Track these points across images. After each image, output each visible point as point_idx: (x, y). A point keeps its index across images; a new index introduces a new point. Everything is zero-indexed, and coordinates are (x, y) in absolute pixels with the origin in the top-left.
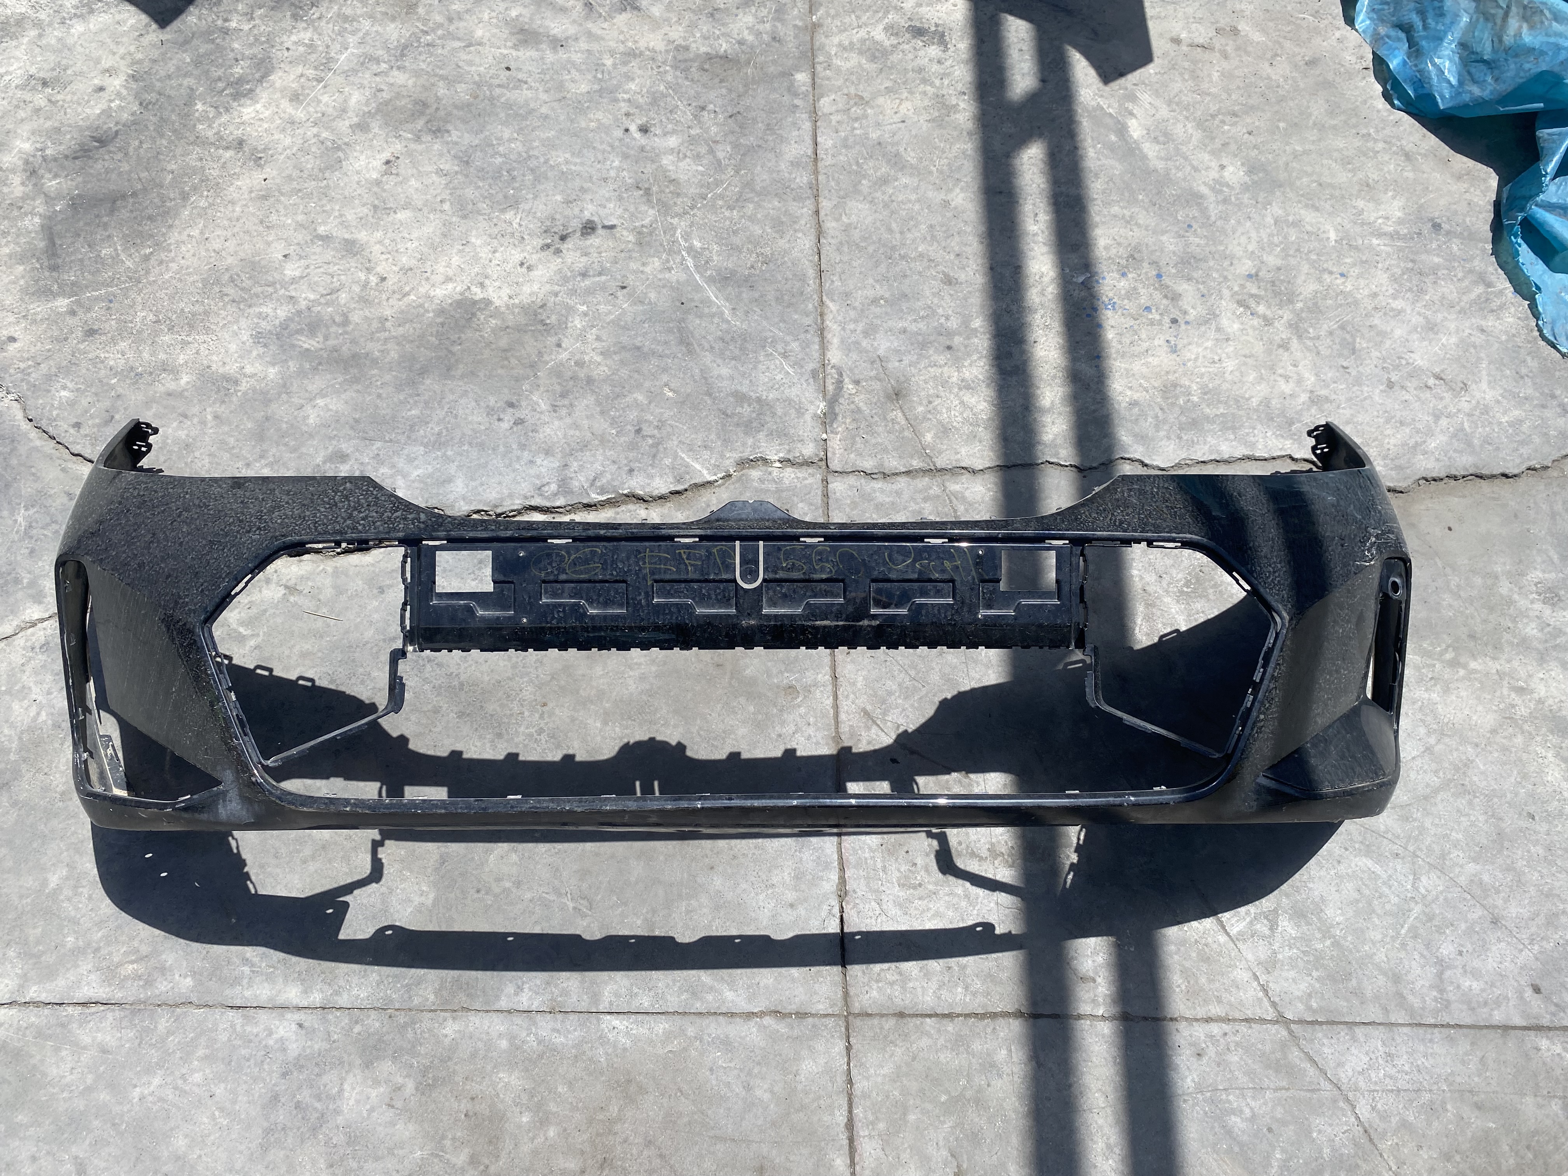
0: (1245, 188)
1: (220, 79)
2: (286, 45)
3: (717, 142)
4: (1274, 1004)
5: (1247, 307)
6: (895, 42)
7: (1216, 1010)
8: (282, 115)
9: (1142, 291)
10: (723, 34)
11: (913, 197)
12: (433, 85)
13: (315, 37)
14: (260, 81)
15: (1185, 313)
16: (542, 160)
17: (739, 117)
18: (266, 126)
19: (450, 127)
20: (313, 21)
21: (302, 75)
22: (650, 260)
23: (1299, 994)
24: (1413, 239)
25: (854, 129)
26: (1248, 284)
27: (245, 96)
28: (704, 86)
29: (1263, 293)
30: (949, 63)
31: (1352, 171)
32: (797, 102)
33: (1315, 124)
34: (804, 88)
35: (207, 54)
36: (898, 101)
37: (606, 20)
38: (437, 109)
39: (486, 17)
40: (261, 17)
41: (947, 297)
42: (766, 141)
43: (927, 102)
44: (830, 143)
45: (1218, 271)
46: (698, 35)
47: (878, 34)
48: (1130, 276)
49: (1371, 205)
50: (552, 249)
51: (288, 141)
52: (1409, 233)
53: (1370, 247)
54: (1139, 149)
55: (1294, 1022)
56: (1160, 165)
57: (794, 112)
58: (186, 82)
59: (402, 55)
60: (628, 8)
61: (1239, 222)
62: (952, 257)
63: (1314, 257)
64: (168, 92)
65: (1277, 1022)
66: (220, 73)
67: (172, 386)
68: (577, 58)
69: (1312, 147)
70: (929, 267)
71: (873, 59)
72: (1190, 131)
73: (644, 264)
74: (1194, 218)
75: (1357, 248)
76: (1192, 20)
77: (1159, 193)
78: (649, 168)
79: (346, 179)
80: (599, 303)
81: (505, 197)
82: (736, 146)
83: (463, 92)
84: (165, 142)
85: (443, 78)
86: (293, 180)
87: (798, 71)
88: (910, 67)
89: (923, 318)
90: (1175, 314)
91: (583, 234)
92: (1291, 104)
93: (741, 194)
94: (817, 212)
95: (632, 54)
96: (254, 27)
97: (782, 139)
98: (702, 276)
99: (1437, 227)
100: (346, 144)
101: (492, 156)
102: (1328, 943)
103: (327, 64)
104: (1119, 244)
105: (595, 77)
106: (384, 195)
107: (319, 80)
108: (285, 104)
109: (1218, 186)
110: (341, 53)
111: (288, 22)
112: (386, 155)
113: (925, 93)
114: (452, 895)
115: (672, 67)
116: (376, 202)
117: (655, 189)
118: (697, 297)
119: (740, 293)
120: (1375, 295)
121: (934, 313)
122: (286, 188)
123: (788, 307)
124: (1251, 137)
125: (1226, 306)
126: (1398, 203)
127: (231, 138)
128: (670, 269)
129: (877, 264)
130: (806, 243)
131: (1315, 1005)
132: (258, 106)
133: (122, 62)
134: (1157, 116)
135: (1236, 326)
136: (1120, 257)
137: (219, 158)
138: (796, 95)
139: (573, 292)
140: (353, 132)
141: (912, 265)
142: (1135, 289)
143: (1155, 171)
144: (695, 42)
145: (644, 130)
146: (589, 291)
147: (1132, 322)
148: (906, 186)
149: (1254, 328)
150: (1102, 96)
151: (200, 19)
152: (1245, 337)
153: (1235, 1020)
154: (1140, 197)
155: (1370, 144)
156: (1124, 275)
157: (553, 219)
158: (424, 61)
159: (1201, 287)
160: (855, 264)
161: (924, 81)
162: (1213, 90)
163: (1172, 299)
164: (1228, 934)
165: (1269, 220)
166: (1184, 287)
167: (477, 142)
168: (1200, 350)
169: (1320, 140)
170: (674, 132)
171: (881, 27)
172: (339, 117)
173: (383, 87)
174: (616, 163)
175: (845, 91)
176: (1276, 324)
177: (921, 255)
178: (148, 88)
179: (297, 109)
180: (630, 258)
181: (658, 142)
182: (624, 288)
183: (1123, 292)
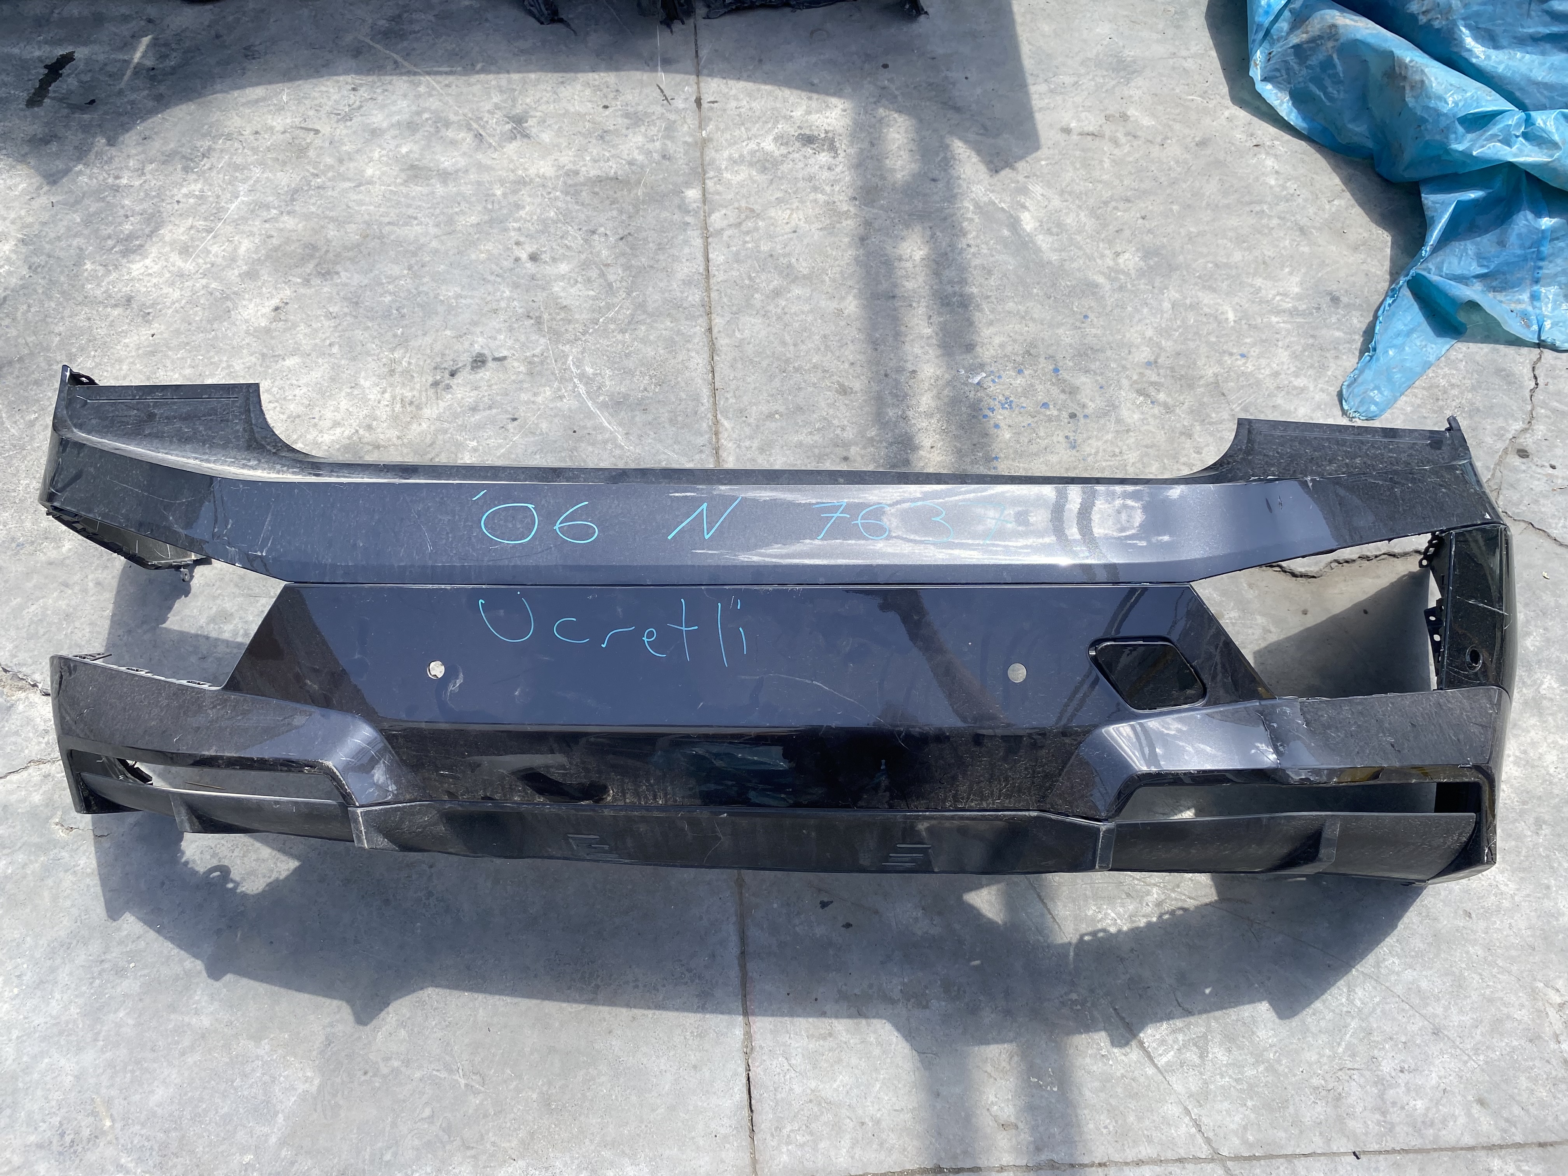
0: (1141, 273)
1: (109, 237)
2: (176, 198)
3: (608, 265)
4: (1208, 1141)
5: (1148, 396)
6: (785, 152)
7: (1146, 1151)
8: (172, 268)
9: (1040, 387)
10: (613, 156)
11: (806, 308)
12: (322, 227)
13: (206, 188)
14: (150, 236)
15: (1084, 406)
16: (431, 295)
17: (630, 238)
18: (155, 280)
19: (339, 268)
20: (204, 172)
21: (191, 227)
22: (542, 389)
23: (1233, 1126)
24: (1312, 314)
25: (746, 242)
26: (1148, 372)
27: (134, 252)
28: (595, 209)
29: (1163, 380)
30: (838, 169)
31: (1249, 249)
32: (688, 219)
33: (1208, 205)
34: (695, 205)
35: (98, 213)
36: (788, 212)
37: (496, 150)
38: (327, 251)
39: (376, 155)
40: (152, 172)
41: (843, 408)
42: (658, 261)
43: (817, 210)
44: (721, 259)
45: (1115, 361)
46: (588, 158)
47: (768, 145)
48: (1026, 372)
49: (1269, 284)
50: (441, 386)
51: (177, 295)
52: (1308, 309)
53: (1270, 325)
54: (1032, 242)
55: (1231, 1159)
56: (1054, 257)
57: (685, 230)
58: (75, 242)
59: (293, 200)
60: (518, 136)
61: (1136, 310)
62: (847, 365)
63: (1213, 339)
64: (58, 253)
65: (1212, 1160)
66: (110, 230)
67: (53, 554)
68: (468, 190)
69: (1206, 228)
70: (824, 378)
71: (764, 170)
72: (1083, 219)
73: (535, 394)
74: (1090, 308)
75: (1255, 327)
76: (1080, 109)
77: (1054, 285)
78: (541, 296)
79: (234, 329)
80: (489, 437)
81: (395, 336)
82: (627, 268)
83: (353, 232)
84: (53, 305)
85: (332, 219)
86: (182, 333)
87: (687, 188)
88: (800, 176)
89: (819, 429)
90: (1074, 408)
91: (473, 368)
92: (1184, 186)
93: (632, 315)
94: (710, 330)
95: (522, 182)
96: (145, 182)
97: (675, 259)
98: (594, 402)
99: (1335, 300)
100: (235, 293)
101: (381, 295)
102: (1261, 1068)
103: (217, 214)
104: (1015, 341)
105: (485, 208)
106: (273, 342)
107: (209, 231)
108: (175, 257)
109: (1113, 274)
110: (232, 202)
111: (179, 175)
112: (275, 302)
113: (816, 201)
114: (338, 1080)
115: (562, 192)
116: (265, 350)
117: (546, 316)
118: (589, 424)
119: (633, 417)
120: (1276, 374)
121: (830, 423)
122: (174, 342)
123: (682, 428)
124: (1145, 222)
125: (1126, 395)
126: (1296, 279)
127: (119, 295)
128: (561, 398)
129: (771, 378)
130: (698, 361)
131: (1251, 1138)
132: (148, 262)
133: (13, 227)
134: (1050, 207)
135: (1136, 416)
136: (1017, 354)
137: (107, 316)
138: (688, 212)
139: (463, 428)
140: (243, 280)
141: (806, 377)
142: (1032, 385)
143: (1049, 263)
144: (585, 165)
145: (533, 258)
146: (479, 427)
147: (1030, 420)
148: (799, 298)
149: (1154, 416)
150: (993, 191)
151: (90, 177)
152: (1146, 427)
153: (1167, 1161)
154: (1035, 291)
155: (1265, 221)
156: (1020, 372)
157: (443, 355)
158: (314, 204)
159: (1099, 378)
160: (749, 380)
161: (815, 189)
162: (1105, 177)
163: (1070, 393)
164: (1156, 1066)
165: (1167, 305)
166: (1083, 380)
167: (366, 282)
168: (1100, 443)
169: (1213, 220)
170: (564, 257)
171: (771, 137)
172: (228, 266)
173: (272, 233)
174: (508, 293)
175: (736, 205)
176: (1177, 410)
177: (815, 367)
178: (35, 252)
179: (186, 261)
180: (521, 389)
181: (550, 270)
182: (514, 419)
183: (1019, 390)
